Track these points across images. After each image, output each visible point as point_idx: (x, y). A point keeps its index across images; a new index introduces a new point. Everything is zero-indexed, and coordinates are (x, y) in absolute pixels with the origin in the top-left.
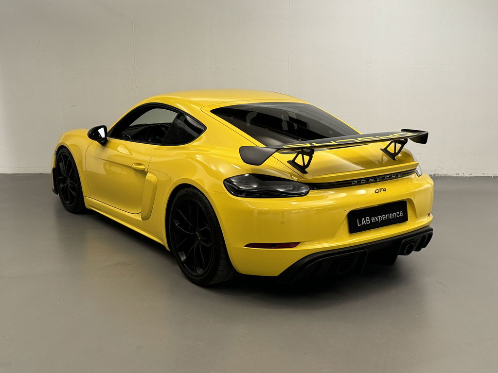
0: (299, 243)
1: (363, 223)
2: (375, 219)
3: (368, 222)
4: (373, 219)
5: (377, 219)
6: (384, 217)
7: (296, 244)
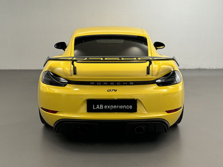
0: (57, 111)
1: (97, 108)
2: (108, 107)
3: (102, 108)
4: (106, 107)
5: (109, 107)
6: (115, 107)
7: (55, 112)
